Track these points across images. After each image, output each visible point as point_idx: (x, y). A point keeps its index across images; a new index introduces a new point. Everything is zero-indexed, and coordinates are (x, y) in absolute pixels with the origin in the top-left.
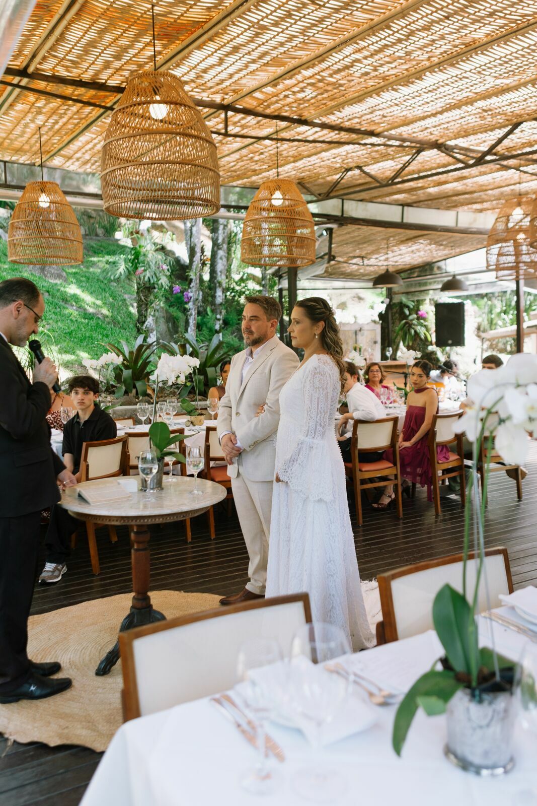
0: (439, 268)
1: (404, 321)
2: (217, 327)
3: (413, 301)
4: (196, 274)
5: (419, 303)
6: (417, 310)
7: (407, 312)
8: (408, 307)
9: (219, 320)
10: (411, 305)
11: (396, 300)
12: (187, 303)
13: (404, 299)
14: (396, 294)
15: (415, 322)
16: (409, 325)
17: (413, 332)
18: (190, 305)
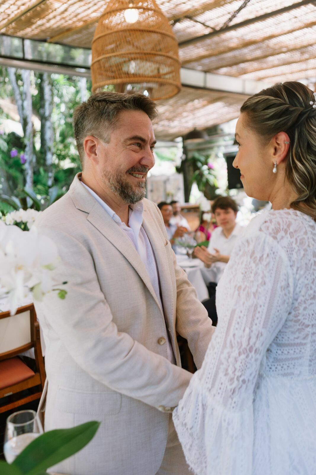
0: (222, 130)
1: (197, 172)
2: (50, 182)
3: (204, 156)
4: (29, 140)
5: (207, 157)
6: (206, 163)
7: (199, 164)
8: (199, 161)
9: (50, 177)
10: (203, 159)
11: (190, 155)
12: (24, 164)
13: (196, 155)
14: (191, 150)
15: (206, 172)
16: (201, 175)
17: (204, 180)
18: (26, 166)
